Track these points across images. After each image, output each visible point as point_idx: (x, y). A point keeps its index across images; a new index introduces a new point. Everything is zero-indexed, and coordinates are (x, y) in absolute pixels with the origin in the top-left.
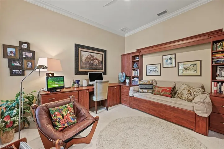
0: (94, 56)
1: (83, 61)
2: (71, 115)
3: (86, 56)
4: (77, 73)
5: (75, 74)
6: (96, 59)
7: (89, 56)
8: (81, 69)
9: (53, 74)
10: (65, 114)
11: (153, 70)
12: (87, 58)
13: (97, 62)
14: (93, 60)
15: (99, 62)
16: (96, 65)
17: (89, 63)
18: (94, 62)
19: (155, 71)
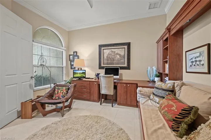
0: (115, 52)
1: (105, 57)
2: (63, 94)
3: (107, 53)
4: (100, 68)
5: (99, 69)
6: (117, 54)
7: (110, 53)
8: (103, 64)
9: (81, 68)
10: (59, 92)
11: (196, 61)
12: (109, 54)
13: (118, 56)
14: (114, 56)
15: (120, 56)
16: (118, 60)
17: (110, 59)
18: (115, 57)
19: (198, 63)
